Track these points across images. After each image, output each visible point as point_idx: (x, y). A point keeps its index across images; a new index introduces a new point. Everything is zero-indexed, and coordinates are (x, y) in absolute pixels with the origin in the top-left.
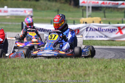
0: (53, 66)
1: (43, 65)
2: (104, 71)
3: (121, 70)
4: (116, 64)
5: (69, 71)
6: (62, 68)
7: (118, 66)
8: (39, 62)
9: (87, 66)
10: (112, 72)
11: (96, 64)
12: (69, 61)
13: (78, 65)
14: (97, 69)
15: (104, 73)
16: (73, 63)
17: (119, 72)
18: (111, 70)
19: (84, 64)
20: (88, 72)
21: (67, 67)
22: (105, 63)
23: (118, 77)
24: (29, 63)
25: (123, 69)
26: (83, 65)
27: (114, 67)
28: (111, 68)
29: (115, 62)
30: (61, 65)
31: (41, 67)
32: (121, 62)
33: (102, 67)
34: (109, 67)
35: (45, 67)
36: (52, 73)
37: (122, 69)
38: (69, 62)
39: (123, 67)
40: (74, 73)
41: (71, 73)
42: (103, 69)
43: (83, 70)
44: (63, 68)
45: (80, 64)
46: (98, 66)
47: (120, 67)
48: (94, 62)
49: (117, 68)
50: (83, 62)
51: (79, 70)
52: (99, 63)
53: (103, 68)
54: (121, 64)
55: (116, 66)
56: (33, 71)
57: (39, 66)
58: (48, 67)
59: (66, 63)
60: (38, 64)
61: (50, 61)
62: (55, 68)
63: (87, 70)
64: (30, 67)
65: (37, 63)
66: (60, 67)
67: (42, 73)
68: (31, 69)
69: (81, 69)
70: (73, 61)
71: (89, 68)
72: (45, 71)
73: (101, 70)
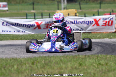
0: (28, 65)
1: (18, 65)
2: (79, 69)
3: (96, 68)
4: (90, 61)
5: (43, 70)
6: (36, 68)
7: (93, 63)
8: (13, 62)
9: (62, 65)
10: (86, 70)
11: (70, 61)
12: (44, 59)
13: (53, 63)
14: (72, 67)
15: (79, 71)
16: (48, 61)
17: (93, 69)
18: (85, 68)
19: (59, 62)
20: (62, 71)
21: (42, 66)
22: (80, 60)
23: (92, 74)
24: (3, 63)
25: (98, 66)
26: (57, 63)
27: (89, 63)
28: (86, 65)
29: (90, 59)
30: (35, 64)
31: (15, 67)
32: (96, 58)
33: (76, 65)
34: (84, 65)
35: (19, 67)
36: (26, 73)
37: (96, 66)
38: (44, 61)
39: (98, 63)
40: (49, 72)
41: (45, 72)
42: (77, 67)
43: (58, 69)
44: (38, 67)
45: (55, 63)
46: (73, 63)
47: (95, 63)
48: (69, 59)
49: (92, 65)
50: (57, 60)
51: (54, 68)
52: (73, 60)
53: (78, 65)
54: (95, 61)
55: (91, 63)
56: (8, 71)
57: (13, 66)
58: (23, 67)
59: (41, 62)
60: (13, 64)
61: (24, 61)
62: (30, 68)
63: (61, 68)
64: (4, 68)
65: (11, 63)
66: (35, 66)
67: (16, 73)
68: (5, 70)
69: (56, 68)
70: (48, 59)
71: (64, 66)
72: (19, 71)
73: (76, 68)
